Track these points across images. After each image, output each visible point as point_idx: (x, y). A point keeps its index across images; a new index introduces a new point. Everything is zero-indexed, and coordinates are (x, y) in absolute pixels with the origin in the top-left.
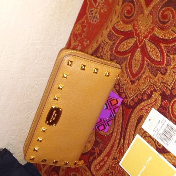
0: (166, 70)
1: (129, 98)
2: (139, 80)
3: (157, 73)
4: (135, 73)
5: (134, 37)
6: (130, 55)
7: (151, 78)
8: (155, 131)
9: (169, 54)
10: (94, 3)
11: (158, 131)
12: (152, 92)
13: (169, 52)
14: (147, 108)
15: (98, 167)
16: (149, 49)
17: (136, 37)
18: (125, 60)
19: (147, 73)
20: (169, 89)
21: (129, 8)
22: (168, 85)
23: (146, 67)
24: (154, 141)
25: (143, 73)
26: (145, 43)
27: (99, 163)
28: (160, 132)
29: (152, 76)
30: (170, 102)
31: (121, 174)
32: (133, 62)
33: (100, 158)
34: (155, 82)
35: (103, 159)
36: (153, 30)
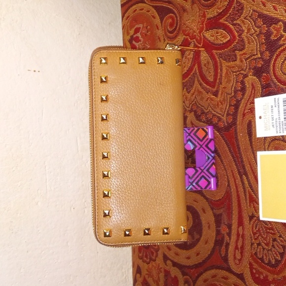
0: (243, 41)
1: (223, 116)
2: (221, 84)
3: (235, 56)
4: (212, 80)
5: (190, 43)
6: (196, 66)
7: (233, 67)
8: (275, 126)
9: (235, 22)
11: (278, 121)
12: (243, 83)
14: (249, 106)
15: (238, 256)
16: (211, 39)
17: (192, 41)
19: (225, 64)
20: (259, 58)
21: (170, 20)
22: (254, 55)
23: (220, 61)
24: (282, 141)
25: (221, 70)
27: (236, 248)
28: (281, 121)
29: (232, 64)
30: (268, 72)
31: (271, 233)
32: (204, 69)
33: (234, 237)
34: (239, 67)
35: (238, 235)
36: (204, 16)
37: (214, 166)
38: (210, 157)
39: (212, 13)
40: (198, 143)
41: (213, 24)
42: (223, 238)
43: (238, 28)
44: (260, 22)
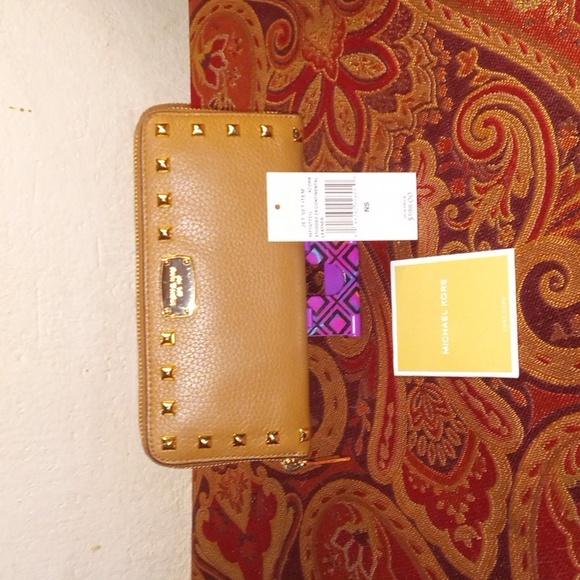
0: (408, 76)
2: (368, 151)
3: (395, 102)
4: (352, 144)
5: (315, 75)
6: (325, 118)
7: (390, 122)
9: (396, 42)
10: (211, 85)
12: (405, 150)
13: (394, 38)
15: (385, 454)
16: (354, 70)
17: (319, 71)
18: (321, 136)
19: (376, 116)
20: (436, 109)
21: (280, 31)
22: (427, 103)
23: (368, 110)
25: (369, 126)
26: (341, 65)
27: (382, 440)
29: (388, 116)
30: (449, 135)
31: (442, 413)
32: (339, 122)
33: (378, 422)
34: (401, 122)
35: (386, 417)
36: (342, 27)
37: (357, 293)
38: (351, 277)
39: (356, 23)
40: (330, 252)
41: (358, 42)
42: (359, 425)
43: (401, 53)
44: (439, 45)
